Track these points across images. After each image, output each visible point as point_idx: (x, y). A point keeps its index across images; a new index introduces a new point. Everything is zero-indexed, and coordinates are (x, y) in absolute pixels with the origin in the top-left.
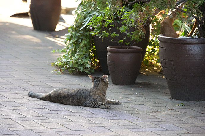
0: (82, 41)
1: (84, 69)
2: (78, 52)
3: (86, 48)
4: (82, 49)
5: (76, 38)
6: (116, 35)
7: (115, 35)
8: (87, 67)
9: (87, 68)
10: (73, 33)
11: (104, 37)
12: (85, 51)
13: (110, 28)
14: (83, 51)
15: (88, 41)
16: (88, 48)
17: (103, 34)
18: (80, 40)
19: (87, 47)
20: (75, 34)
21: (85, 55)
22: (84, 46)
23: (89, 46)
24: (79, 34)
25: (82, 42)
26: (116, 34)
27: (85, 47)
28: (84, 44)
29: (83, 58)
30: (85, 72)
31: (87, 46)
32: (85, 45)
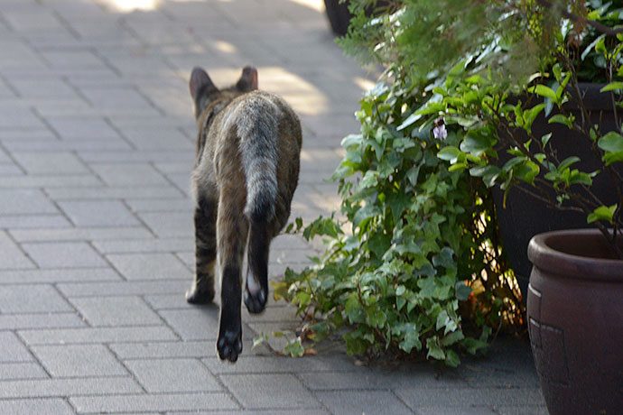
0: (421, 180)
1: (422, 339)
2: (400, 242)
3: (443, 219)
4: (418, 228)
5: (392, 161)
6: (577, 177)
7: (571, 179)
8: (438, 327)
9: (441, 333)
10: (379, 134)
11: (508, 182)
12: (438, 234)
13: (549, 136)
14: (429, 233)
15: (454, 183)
16: (452, 220)
17: (508, 168)
18: (413, 177)
19: (447, 214)
20: (390, 142)
21: (439, 259)
22: (431, 211)
23: (461, 210)
24: (409, 144)
25: (424, 186)
26: (575, 172)
27: (440, 213)
28: (435, 197)
29: (424, 277)
30: (431, 353)
31: (451, 209)
32: (439, 203)
